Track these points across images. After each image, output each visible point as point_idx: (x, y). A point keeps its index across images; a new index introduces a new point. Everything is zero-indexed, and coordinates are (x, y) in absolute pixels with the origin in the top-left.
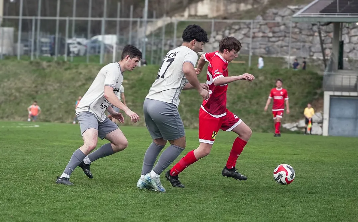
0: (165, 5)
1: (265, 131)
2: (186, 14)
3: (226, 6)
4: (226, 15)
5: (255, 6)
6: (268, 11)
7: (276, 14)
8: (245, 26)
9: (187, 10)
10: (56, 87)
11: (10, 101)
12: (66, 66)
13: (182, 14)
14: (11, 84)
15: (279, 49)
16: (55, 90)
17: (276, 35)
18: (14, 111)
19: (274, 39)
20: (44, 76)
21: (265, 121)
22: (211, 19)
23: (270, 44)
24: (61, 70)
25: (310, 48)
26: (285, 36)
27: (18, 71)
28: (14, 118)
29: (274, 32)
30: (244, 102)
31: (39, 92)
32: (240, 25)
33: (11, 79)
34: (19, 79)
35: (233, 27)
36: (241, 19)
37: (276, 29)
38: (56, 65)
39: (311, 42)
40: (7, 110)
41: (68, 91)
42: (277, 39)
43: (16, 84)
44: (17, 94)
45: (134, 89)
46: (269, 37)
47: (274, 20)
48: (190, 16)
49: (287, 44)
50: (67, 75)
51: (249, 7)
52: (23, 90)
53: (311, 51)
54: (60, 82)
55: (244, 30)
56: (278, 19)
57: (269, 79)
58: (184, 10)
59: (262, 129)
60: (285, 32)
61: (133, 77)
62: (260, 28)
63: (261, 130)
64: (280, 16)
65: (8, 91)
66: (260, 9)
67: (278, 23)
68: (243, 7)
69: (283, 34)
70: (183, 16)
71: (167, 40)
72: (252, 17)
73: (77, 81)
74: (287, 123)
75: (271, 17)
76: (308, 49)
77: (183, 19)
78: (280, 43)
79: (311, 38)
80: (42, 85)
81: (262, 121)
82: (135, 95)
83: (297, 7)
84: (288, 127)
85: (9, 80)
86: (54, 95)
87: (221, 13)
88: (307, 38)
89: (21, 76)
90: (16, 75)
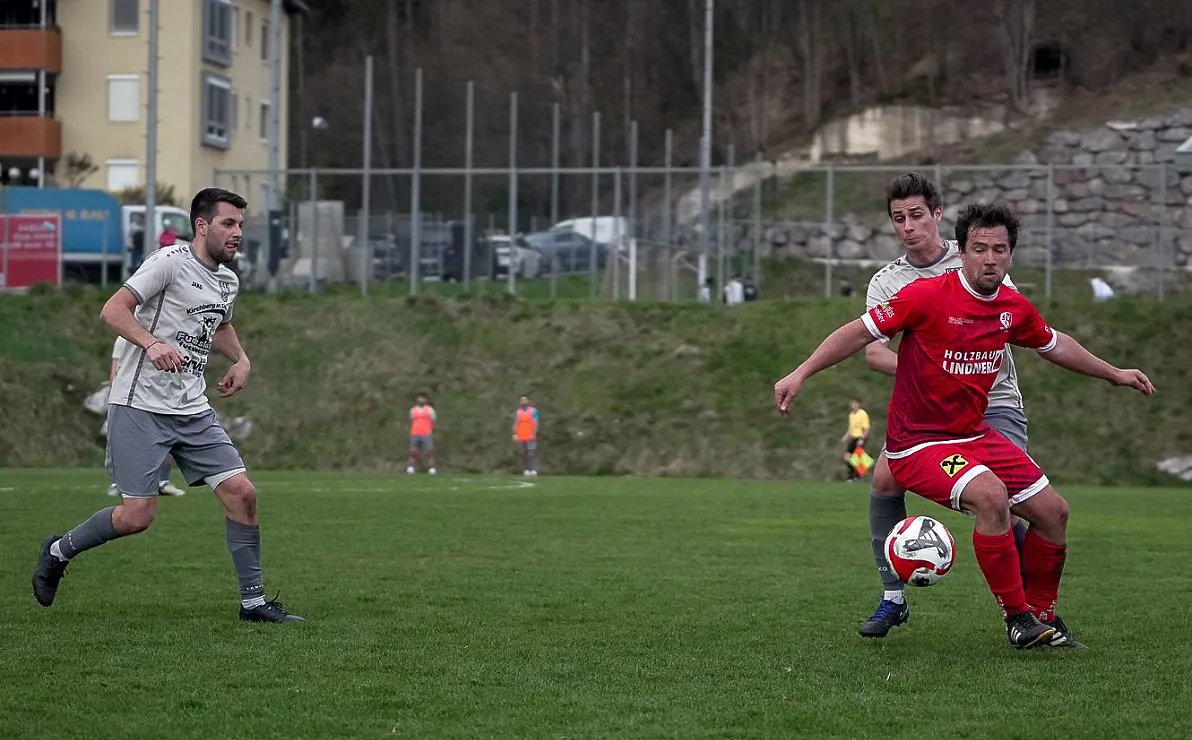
0: (754, 125)
1: (1107, 482)
2: (816, 152)
3: (929, 125)
4: (932, 152)
5: (1013, 125)
6: (1051, 139)
7: (1075, 146)
8: (990, 184)
9: (818, 139)
10: (490, 371)
11: (357, 415)
12: (515, 310)
13: (803, 151)
14: (356, 366)
15: (1089, 248)
16: (488, 378)
17: (1078, 206)
18: (371, 444)
19: (1071, 219)
20: (455, 340)
21: (1107, 455)
22: (888, 163)
23: (1062, 233)
24: (501, 322)
25: (1176, 240)
26: (1104, 210)
27: (375, 328)
28: (373, 465)
29: (1071, 199)
30: (1043, 399)
31: (441, 388)
32: (973, 180)
33: (356, 351)
34: (380, 352)
35: (955, 185)
36: (975, 161)
37: (1078, 190)
38: (487, 308)
39: (1179, 225)
40: (350, 441)
41: (528, 381)
42: (1082, 217)
43: (370, 365)
44: (378, 395)
45: (720, 371)
46: (1058, 213)
47: (1071, 162)
48: (827, 156)
49: (1110, 232)
50: (522, 334)
51: (997, 127)
52: (393, 381)
53: (1179, 250)
54: (500, 357)
55: (986, 192)
56: (1082, 161)
57: (1107, 332)
58: (809, 142)
59: (1101, 476)
60: (1104, 197)
61: (712, 337)
62: (1029, 187)
63: (1097, 480)
64: (1087, 151)
65: (350, 388)
66: (1028, 131)
67: (1083, 171)
68: (977, 127)
69: (1099, 202)
70: (806, 157)
71: (765, 227)
72: (1007, 157)
73: (551, 352)
74: (1171, 457)
75: (1062, 154)
76: (1171, 244)
77: (806, 166)
78: (1089, 229)
79: (1178, 213)
80: (449, 366)
81: (1097, 453)
82: (725, 388)
83: (1133, 125)
84: (1174, 470)
85: (349, 354)
86: (485, 396)
87: (917, 146)
88: (1167, 212)
89: (384, 342)
90: (368, 339)
